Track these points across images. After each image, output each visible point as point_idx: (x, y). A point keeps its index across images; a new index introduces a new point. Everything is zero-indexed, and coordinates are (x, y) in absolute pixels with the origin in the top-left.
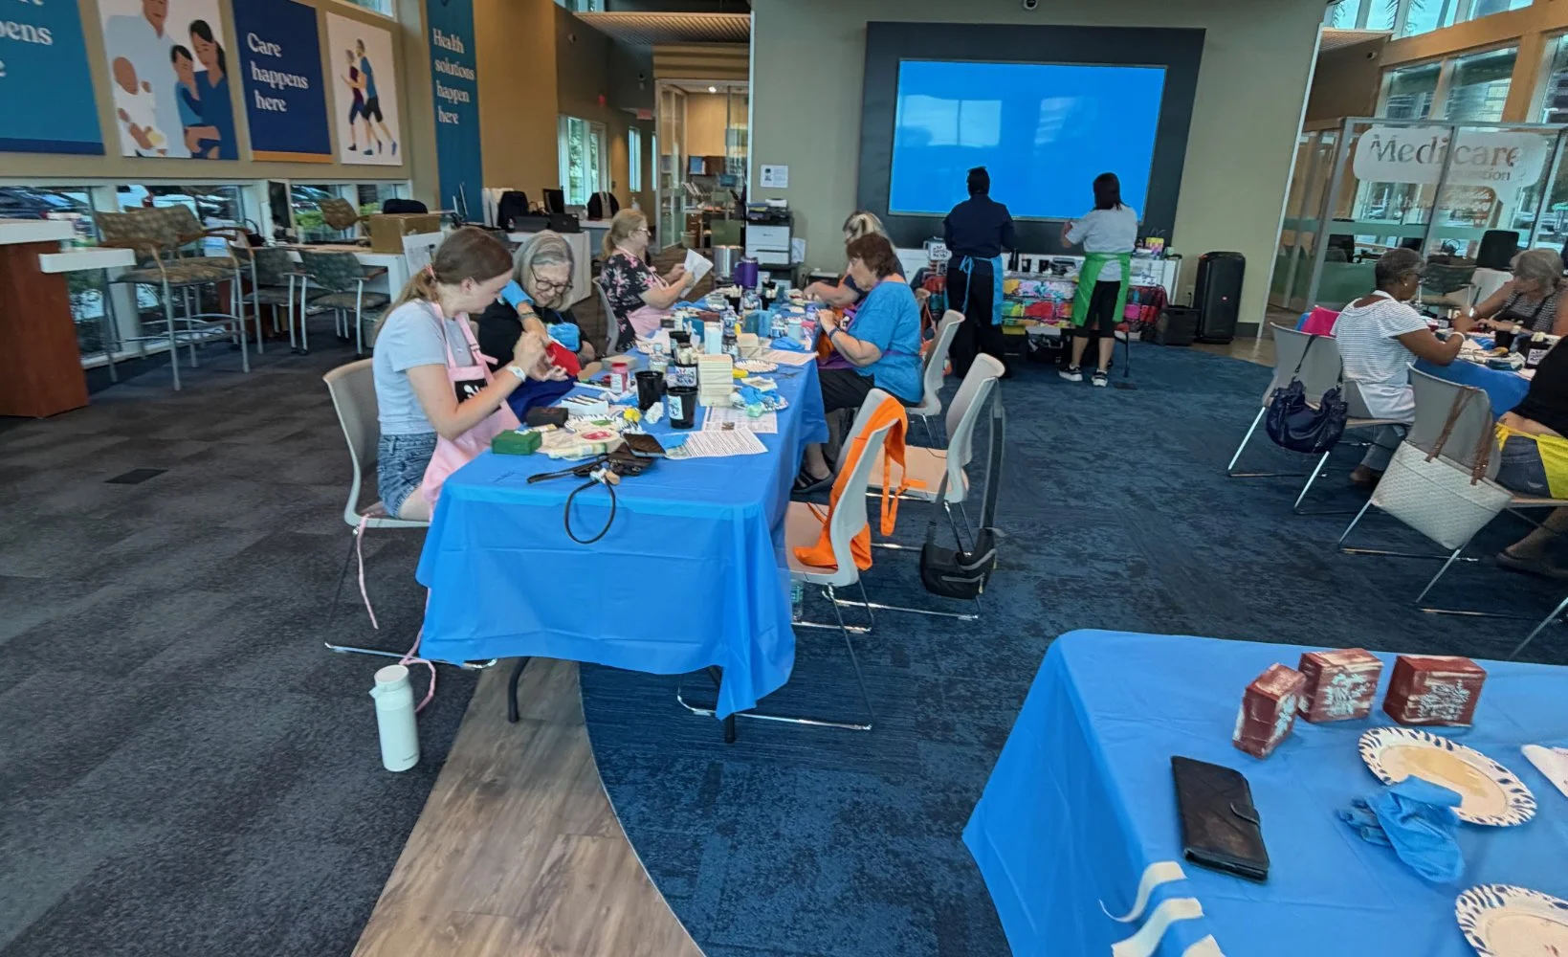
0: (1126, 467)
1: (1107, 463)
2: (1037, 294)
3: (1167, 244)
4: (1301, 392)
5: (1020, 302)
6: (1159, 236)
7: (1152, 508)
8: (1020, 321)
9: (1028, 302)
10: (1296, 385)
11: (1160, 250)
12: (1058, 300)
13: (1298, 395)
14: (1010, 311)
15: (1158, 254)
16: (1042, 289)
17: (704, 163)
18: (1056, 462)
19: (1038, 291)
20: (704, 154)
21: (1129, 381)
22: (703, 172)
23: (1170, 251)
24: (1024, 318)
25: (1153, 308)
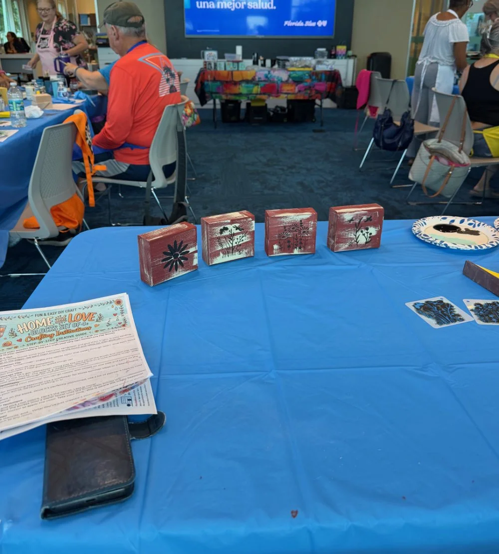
0: (304, 171)
1: (294, 170)
2: (266, 79)
3: (348, 49)
4: (390, 115)
5: (257, 84)
6: (344, 45)
7: (312, 191)
8: (258, 96)
9: (262, 84)
10: (387, 112)
11: (344, 53)
12: (279, 82)
13: (388, 117)
14: (252, 90)
15: (344, 55)
16: (269, 76)
17: (89, 19)
18: (265, 172)
19: (267, 77)
20: (88, 13)
21: (323, 128)
22: (89, 24)
23: (350, 53)
24: (260, 94)
25: (334, 83)
